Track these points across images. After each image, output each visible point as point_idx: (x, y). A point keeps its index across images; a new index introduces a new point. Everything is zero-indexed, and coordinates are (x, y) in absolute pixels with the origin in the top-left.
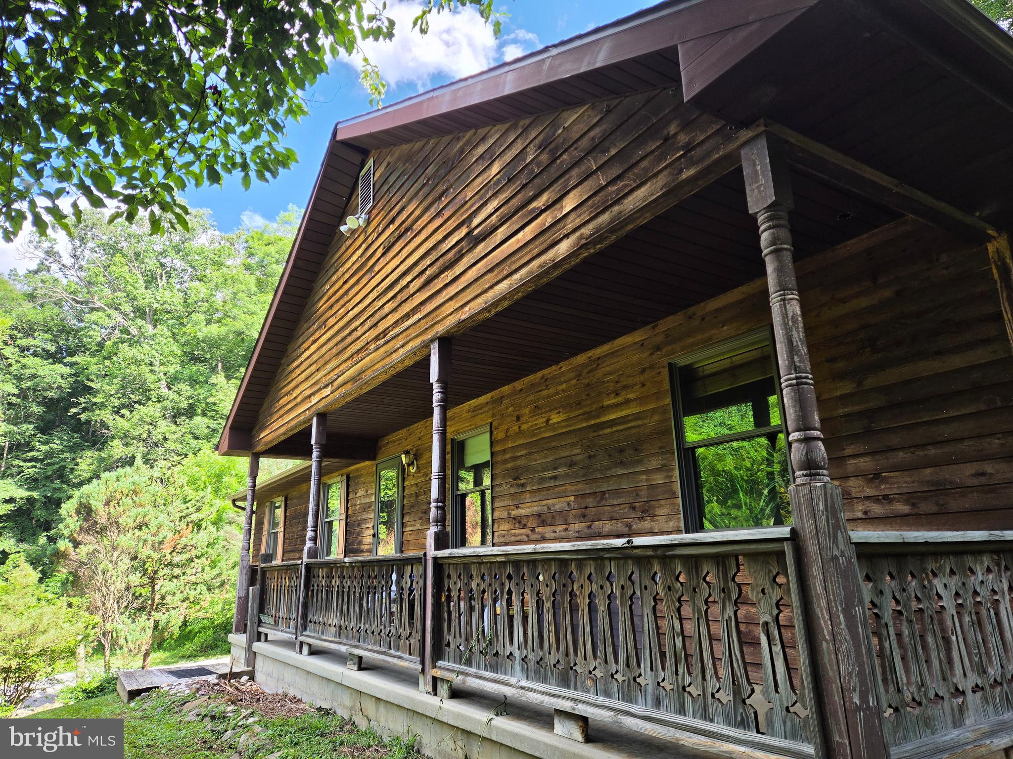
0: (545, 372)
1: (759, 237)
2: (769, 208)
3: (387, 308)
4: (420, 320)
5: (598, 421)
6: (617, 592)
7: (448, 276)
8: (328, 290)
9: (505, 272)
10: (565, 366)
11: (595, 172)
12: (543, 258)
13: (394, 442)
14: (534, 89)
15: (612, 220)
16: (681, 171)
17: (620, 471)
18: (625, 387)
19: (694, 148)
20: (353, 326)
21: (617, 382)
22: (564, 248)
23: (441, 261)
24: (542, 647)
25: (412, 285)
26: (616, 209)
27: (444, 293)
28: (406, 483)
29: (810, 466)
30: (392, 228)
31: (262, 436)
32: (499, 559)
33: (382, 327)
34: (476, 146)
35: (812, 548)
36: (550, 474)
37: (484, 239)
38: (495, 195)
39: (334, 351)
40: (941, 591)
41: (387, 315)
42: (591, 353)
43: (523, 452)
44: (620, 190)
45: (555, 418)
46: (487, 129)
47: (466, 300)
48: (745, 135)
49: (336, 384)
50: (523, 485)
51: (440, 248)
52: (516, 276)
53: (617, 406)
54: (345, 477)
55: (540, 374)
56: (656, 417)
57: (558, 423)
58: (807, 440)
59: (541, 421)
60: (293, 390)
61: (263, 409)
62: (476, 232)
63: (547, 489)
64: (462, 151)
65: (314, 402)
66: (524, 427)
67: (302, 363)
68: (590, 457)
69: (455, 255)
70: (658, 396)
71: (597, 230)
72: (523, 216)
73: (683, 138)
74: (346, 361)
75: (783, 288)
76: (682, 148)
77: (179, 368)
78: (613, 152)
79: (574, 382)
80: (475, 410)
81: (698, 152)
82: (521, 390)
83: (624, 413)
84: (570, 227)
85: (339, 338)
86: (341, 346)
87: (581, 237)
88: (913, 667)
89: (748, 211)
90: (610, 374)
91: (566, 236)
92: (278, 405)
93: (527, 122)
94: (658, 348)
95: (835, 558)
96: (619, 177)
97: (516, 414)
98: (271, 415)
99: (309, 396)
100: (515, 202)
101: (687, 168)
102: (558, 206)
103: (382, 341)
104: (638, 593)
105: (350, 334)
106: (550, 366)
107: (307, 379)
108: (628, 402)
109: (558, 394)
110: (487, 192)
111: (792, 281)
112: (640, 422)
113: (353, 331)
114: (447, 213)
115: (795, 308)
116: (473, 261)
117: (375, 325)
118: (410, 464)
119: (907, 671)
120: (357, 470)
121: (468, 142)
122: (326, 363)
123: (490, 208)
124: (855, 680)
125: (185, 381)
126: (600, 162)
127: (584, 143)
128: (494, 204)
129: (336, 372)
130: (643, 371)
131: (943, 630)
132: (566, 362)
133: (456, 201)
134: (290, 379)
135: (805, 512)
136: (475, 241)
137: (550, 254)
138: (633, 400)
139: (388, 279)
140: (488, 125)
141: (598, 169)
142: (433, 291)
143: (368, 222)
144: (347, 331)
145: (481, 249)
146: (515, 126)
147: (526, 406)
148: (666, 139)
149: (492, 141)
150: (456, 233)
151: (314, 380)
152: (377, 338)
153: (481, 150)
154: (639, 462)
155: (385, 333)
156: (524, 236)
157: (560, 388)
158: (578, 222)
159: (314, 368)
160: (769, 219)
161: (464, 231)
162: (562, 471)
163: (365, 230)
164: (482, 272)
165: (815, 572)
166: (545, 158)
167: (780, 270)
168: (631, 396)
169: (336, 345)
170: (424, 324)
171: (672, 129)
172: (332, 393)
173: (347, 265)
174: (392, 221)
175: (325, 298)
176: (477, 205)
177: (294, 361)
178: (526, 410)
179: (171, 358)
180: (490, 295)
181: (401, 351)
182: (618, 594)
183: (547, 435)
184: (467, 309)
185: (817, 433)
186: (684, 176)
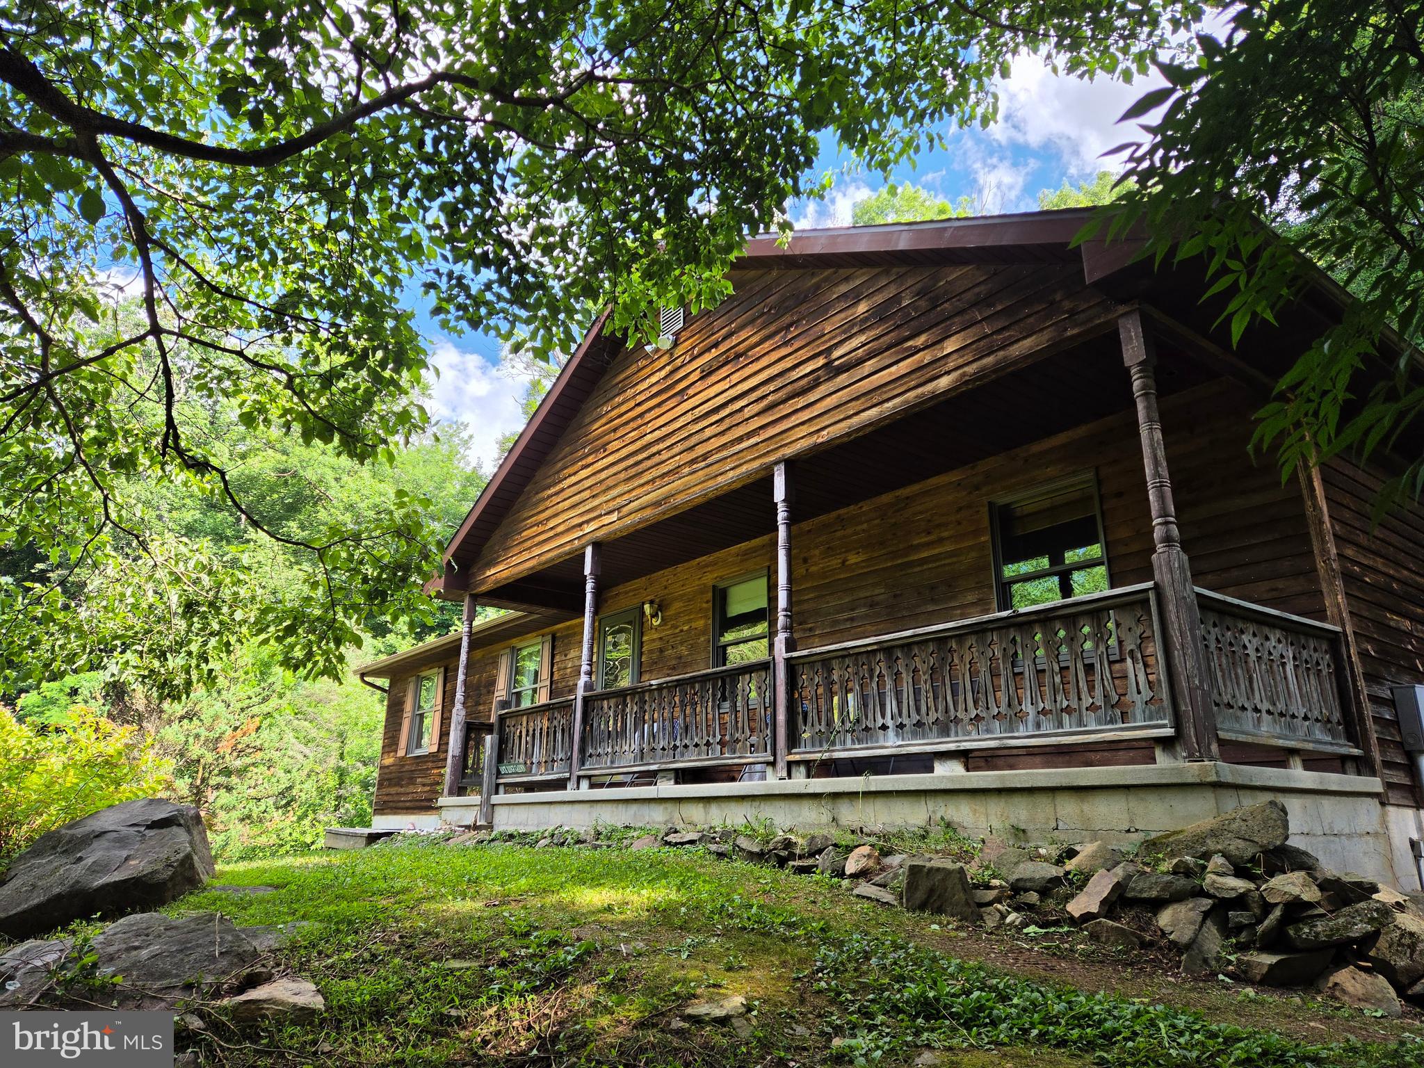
0: (842, 511)
1: (1132, 385)
2: (1140, 364)
3: (708, 433)
4: (757, 444)
5: (906, 560)
6: (998, 654)
7: (801, 402)
8: (607, 413)
9: (875, 401)
10: (866, 506)
11: (980, 322)
12: (920, 391)
13: (626, 593)
14: (931, 250)
15: (998, 363)
16: (1066, 330)
17: (930, 608)
18: (939, 526)
19: (1078, 313)
20: (654, 449)
21: (929, 521)
22: (944, 383)
23: (790, 388)
24: (918, 711)
25: (746, 410)
26: (1001, 354)
27: (793, 418)
28: (645, 638)
29: (1168, 540)
30: (714, 352)
31: (488, 573)
32: (869, 648)
33: (700, 450)
34: (836, 285)
35: (1169, 593)
36: (846, 615)
37: (847, 370)
38: (861, 331)
39: (623, 476)
40: (1248, 644)
41: (710, 438)
42: (899, 492)
43: (812, 595)
44: (1005, 339)
45: (853, 559)
46: (853, 270)
47: (823, 425)
48: (1122, 309)
49: (625, 510)
50: (810, 630)
51: (787, 375)
52: (890, 404)
53: (928, 545)
54: (550, 637)
55: (834, 514)
56: (974, 554)
57: (856, 564)
58: (1166, 523)
59: (835, 562)
60: (548, 519)
61: (489, 544)
62: (836, 363)
63: (841, 631)
64: (817, 287)
65: (587, 530)
66: (813, 569)
67: (563, 490)
68: (895, 596)
69: (809, 383)
70: (977, 533)
71: (982, 369)
72: (896, 353)
73: (1067, 305)
74: (643, 485)
75: (1150, 420)
76: (1067, 312)
77: (198, 515)
78: (999, 308)
79: (876, 522)
80: (746, 554)
81: (1082, 316)
82: (809, 531)
83: (936, 551)
84: (951, 365)
85: (631, 461)
86: (632, 472)
87: (964, 374)
88: (1229, 683)
89: (1123, 363)
90: (921, 513)
91: (948, 373)
92: (518, 538)
93: (903, 270)
94: (977, 488)
95: (1184, 598)
96: (1004, 329)
97: (802, 556)
98: (507, 549)
99: (580, 525)
100: (886, 340)
101: (1072, 328)
102: (938, 346)
103: (703, 464)
104: (1020, 652)
105: (648, 458)
106: (849, 505)
107: (573, 507)
108: (941, 541)
109: (856, 533)
110: (852, 327)
111: (1156, 416)
112: (954, 559)
113: (654, 455)
114: (797, 345)
115: (1158, 435)
116: (832, 389)
117: (691, 448)
118: (654, 615)
119: (1225, 686)
120: (568, 628)
121: (826, 280)
122: (609, 488)
123: (855, 342)
124: (1196, 671)
125: (206, 534)
126: (986, 315)
127: (968, 296)
128: (862, 338)
129: (626, 497)
130: (960, 509)
131: (1248, 671)
132: (868, 502)
133: (811, 332)
134: (541, 508)
135: (1164, 569)
136: (833, 371)
137: (929, 387)
138: (947, 538)
139: (710, 403)
140: (854, 266)
141: (983, 320)
142: (778, 416)
143: (676, 344)
144: (645, 455)
145: (843, 379)
146: (887, 272)
147: (817, 547)
148: (1052, 303)
149: (858, 282)
150: (811, 362)
151: (587, 507)
152: (693, 461)
153: (844, 288)
154: (953, 598)
155: (705, 457)
156: (898, 370)
157: (859, 528)
158: (961, 361)
159: (586, 494)
160: (1140, 372)
161: (821, 361)
162: (862, 611)
163: (670, 352)
164: (844, 400)
165: (1171, 608)
166: (923, 304)
167: (1148, 408)
168: (946, 534)
169: (626, 469)
170: (763, 449)
171: (1058, 297)
172: (619, 519)
173: (641, 387)
174: (716, 345)
175: (604, 420)
176: (839, 339)
177: (549, 487)
178: (817, 552)
179: (188, 501)
180: (855, 421)
181: (731, 474)
182: (1000, 656)
183: (842, 576)
184: (825, 433)
185: (1172, 519)
186: (1069, 333)
